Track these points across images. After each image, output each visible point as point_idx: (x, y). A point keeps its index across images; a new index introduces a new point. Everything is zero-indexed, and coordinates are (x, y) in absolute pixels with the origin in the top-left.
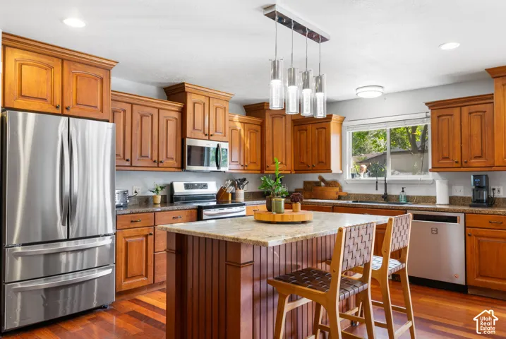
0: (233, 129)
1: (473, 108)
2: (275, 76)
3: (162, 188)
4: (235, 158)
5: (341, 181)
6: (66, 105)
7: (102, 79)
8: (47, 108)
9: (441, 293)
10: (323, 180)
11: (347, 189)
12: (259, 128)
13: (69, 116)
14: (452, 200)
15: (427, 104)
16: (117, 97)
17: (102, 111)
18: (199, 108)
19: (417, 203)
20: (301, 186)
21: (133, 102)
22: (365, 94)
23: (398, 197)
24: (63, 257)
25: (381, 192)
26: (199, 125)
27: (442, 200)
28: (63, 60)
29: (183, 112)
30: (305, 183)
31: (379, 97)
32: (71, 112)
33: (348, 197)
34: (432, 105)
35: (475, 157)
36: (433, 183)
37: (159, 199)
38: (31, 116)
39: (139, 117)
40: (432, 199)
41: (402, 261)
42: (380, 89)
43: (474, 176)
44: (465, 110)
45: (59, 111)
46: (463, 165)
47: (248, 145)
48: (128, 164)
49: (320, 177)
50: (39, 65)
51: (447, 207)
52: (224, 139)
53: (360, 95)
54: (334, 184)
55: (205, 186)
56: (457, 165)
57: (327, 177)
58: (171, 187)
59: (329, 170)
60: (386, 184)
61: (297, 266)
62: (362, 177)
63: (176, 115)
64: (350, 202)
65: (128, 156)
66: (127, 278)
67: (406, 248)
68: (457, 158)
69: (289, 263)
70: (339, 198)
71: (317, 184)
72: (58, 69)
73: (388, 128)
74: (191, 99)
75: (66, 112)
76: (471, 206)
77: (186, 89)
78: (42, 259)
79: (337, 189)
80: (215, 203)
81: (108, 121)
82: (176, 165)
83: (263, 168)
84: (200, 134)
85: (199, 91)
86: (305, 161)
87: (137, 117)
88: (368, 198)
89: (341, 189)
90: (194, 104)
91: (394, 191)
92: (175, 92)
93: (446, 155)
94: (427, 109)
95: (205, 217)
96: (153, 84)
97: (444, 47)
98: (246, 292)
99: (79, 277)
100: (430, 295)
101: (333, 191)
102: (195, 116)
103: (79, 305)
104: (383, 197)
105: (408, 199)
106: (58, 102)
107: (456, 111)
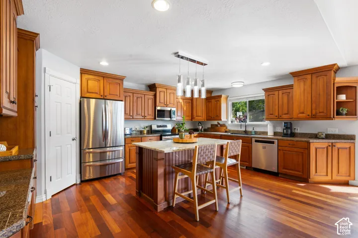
0: (178, 102)
1: (285, 91)
2: (179, 81)
3: (147, 127)
4: (179, 114)
5: (227, 125)
6: (105, 95)
7: (119, 84)
8: (99, 96)
9: (266, 175)
10: (219, 124)
11: (229, 128)
12: (190, 101)
13: (105, 99)
14: (275, 134)
15: (263, 89)
16: (126, 91)
17: (120, 96)
18: (162, 94)
19: (259, 135)
20: (210, 126)
21: (133, 92)
22: (236, 86)
23: (251, 132)
24: (108, 153)
25: (243, 129)
26: (162, 101)
27: (270, 134)
28: (104, 77)
29: (155, 96)
30: (212, 125)
31: (242, 87)
32: (107, 98)
33: (229, 131)
34: (266, 90)
35: (285, 114)
36: (267, 126)
37: (145, 132)
38: (94, 100)
39: (136, 98)
40: (266, 133)
41: (237, 161)
42: (242, 83)
43: (285, 123)
44: (281, 92)
45: (102, 97)
46: (279, 117)
47: (185, 109)
48: (132, 117)
49: (218, 123)
50: (94, 80)
51: (273, 137)
52: (174, 106)
53: (233, 86)
54: (223, 125)
55: (166, 126)
56: (276, 118)
57: (221, 122)
58: (151, 126)
59: (221, 120)
60: (246, 126)
61: (188, 161)
62: (236, 123)
63: (152, 97)
64: (229, 134)
65: (131, 114)
66: (130, 163)
67: (239, 155)
68: (277, 114)
69: (183, 159)
70: (226, 132)
71: (216, 125)
72: (102, 81)
73: (248, 101)
74: (158, 90)
75: (105, 98)
76: (282, 136)
77: (156, 86)
78: (99, 154)
79: (225, 128)
80: (170, 134)
81: (122, 101)
82: (152, 118)
83: (192, 118)
84: (162, 105)
85: (162, 86)
86: (211, 115)
87: (135, 98)
88: (238, 132)
89: (226, 128)
90: (160, 92)
91: (250, 129)
92: (152, 87)
93: (271, 113)
94: (263, 92)
95: (163, 139)
96: (143, 84)
97: (263, 65)
98: (161, 171)
99: (114, 161)
100: (260, 176)
101: (223, 129)
102: (161, 97)
103: (114, 172)
104: (244, 131)
105: (256, 133)
106: (102, 94)
107: (276, 93)
